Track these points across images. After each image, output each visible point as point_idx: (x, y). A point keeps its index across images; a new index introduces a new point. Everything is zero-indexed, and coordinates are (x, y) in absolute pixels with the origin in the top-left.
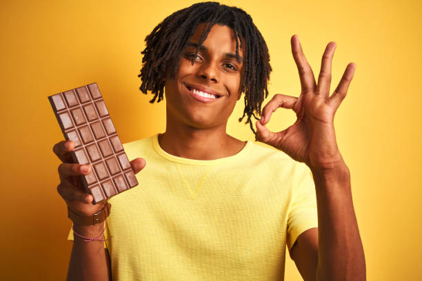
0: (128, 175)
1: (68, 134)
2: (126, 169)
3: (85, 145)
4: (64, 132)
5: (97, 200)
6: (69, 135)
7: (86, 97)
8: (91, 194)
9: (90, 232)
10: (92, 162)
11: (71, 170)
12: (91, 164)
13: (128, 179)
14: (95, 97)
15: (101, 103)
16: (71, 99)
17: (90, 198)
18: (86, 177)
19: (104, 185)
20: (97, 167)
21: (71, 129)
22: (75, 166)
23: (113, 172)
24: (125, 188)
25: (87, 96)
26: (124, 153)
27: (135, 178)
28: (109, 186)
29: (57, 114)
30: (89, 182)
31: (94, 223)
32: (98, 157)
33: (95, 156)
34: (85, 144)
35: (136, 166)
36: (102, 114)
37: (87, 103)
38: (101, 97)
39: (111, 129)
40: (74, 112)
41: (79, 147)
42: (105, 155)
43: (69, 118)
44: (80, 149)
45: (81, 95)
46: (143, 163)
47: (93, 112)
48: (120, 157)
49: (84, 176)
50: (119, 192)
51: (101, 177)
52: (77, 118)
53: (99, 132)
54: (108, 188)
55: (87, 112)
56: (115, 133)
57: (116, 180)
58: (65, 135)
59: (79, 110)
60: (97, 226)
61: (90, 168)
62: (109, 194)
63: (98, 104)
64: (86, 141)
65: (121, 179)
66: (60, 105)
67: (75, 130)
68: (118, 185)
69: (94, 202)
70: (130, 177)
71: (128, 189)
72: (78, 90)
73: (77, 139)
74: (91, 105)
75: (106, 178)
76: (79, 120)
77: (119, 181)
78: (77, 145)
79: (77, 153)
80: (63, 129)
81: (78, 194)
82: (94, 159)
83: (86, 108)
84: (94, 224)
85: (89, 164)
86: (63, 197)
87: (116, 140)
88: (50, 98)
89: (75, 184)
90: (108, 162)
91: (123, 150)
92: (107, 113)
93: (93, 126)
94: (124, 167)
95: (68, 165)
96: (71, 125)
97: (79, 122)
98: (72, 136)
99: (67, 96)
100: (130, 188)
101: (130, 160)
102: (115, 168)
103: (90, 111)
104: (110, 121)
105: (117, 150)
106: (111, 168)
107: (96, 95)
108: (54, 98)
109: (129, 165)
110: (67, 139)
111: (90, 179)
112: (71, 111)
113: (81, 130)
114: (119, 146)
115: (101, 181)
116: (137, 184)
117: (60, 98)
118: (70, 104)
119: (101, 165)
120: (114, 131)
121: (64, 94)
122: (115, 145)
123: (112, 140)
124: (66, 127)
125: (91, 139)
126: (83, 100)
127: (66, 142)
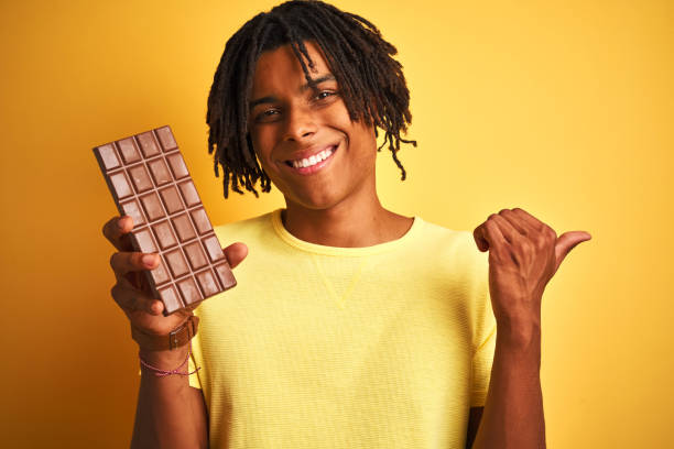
0: (220, 270)
1: (124, 207)
2: (216, 261)
3: (151, 223)
4: (117, 204)
5: (170, 310)
6: (126, 208)
7: (151, 148)
8: (160, 299)
9: (166, 360)
10: (162, 249)
11: (129, 262)
12: (161, 253)
13: (221, 276)
14: (166, 148)
15: (176, 157)
16: (129, 151)
17: (159, 306)
18: (153, 273)
19: (182, 285)
20: (171, 257)
21: (129, 199)
22: (135, 256)
23: (196, 265)
24: (215, 290)
25: (155, 148)
26: (214, 235)
27: (231, 274)
28: (190, 287)
29: (107, 175)
30: (157, 281)
31: (171, 346)
32: (172, 242)
33: (167, 240)
34: (150, 221)
35: (232, 255)
36: (178, 176)
37: (155, 158)
38: (177, 148)
39: (193, 198)
40: (134, 172)
41: (141, 227)
42: (183, 238)
43: (125, 181)
44: (143, 230)
45: (145, 145)
46: (244, 250)
47: (164, 172)
48: (207, 242)
49: (149, 271)
50: (206, 297)
51: (177, 273)
52: (137, 181)
53: (174, 202)
54: (188, 291)
55: (154, 172)
56: (200, 203)
57: (200, 278)
58: (120, 207)
59: (141, 169)
60: (177, 353)
61: (157, 260)
62: (189, 301)
63: (171, 159)
64: (152, 217)
65: (208, 276)
66: (111, 160)
67: (134, 199)
68: (204, 286)
69: (165, 313)
70: (223, 273)
71: (219, 292)
72: (140, 138)
73: (138, 214)
74: (160, 162)
75: (186, 274)
76: (142, 184)
77: (205, 280)
78: (138, 223)
79: (138, 236)
80: (116, 198)
81: (142, 300)
82: (165, 245)
83: (152, 166)
84: (171, 349)
85: (157, 252)
86: (121, 306)
87: (201, 216)
88: (96, 151)
89: (139, 286)
90: (188, 249)
91: (212, 230)
92: (187, 173)
93: (163, 193)
94: (214, 258)
95: (126, 254)
96: (129, 193)
97: (140, 188)
98: (131, 210)
99: (122, 147)
100: (224, 289)
101: (224, 247)
102: (199, 260)
103: (160, 170)
104: (190, 184)
105: (202, 231)
106: (193, 258)
107: (168, 144)
108: (101, 150)
109: (222, 254)
110: (123, 214)
111: (158, 275)
112: (128, 170)
113: (145, 200)
114: (204, 225)
115: (177, 280)
116: (235, 285)
117: (112, 150)
118: (127, 159)
119: (177, 254)
120: (198, 200)
121: (117, 143)
122: (199, 223)
123: (194, 215)
124: (120, 195)
125: (160, 213)
126: (148, 153)
127: (120, 218)
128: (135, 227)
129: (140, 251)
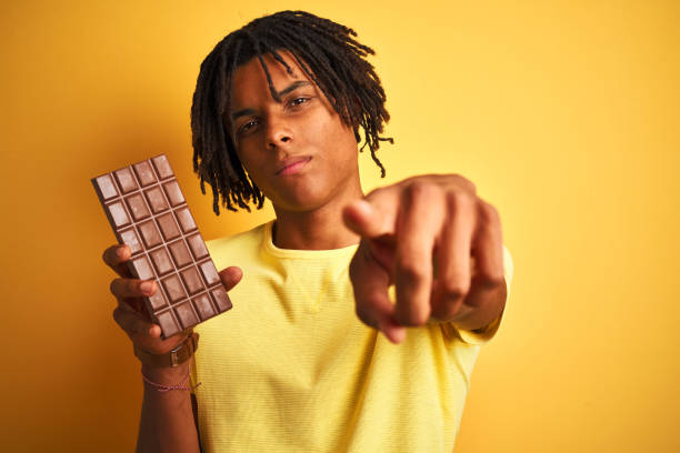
0: (216, 293)
1: (123, 235)
2: (212, 285)
3: (148, 250)
4: (115, 232)
5: (167, 333)
7: (148, 176)
9: (167, 376)
10: (160, 275)
11: (128, 289)
12: (158, 279)
13: (217, 299)
14: (163, 176)
15: (172, 184)
16: (126, 180)
18: (151, 299)
19: (179, 310)
20: (168, 283)
21: (127, 227)
23: (192, 289)
24: (212, 312)
25: (151, 176)
26: (210, 260)
28: (186, 311)
29: (105, 205)
30: (154, 306)
32: (169, 268)
33: (165, 266)
34: (148, 248)
35: (227, 278)
36: (175, 201)
37: (152, 186)
38: (173, 176)
39: (190, 223)
40: (131, 201)
41: (139, 255)
42: (180, 263)
43: (122, 210)
44: (141, 257)
45: (142, 175)
46: (239, 274)
47: (161, 199)
48: (204, 267)
51: (174, 297)
52: (135, 210)
53: (171, 230)
54: (184, 313)
55: (151, 200)
56: (196, 229)
57: (197, 302)
58: (118, 236)
59: (138, 197)
61: (154, 286)
62: (186, 325)
63: (167, 186)
64: (149, 244)
65: (205, 300)
66: (108, 190)
67: (132, 228)
68: (201, 310)
70: (219, 296)
72: (137, 167)
73: (136, 241)
74: (156, 190)
75: (181, 299)
76: (139, 213)
77: (201, 303)
78: (136, 250)
79: (135, 263)
80: (115, 227)
82: (162, 270)
83: (149, 194)
86: (123, 328)
87: (197, 241)
88: (94, 181)
90: (185, 275)
91: (208, 255)
92: (183, 200)
93: (160, 220)
94: (210, 281)
96: (127, 221)
97: (138, 216)
98: (130, 239)
99: (120, 177)
101: (219, 270)
102: (195, 284)
103: (156, 198)
104: (186, 211)
105: (198, 256)
106: (190, 283)
107: (165, 172)
108: (100, 181)
109: (218, 278)
110: (121, 243)
111: (156, 300)
112: (126, 199)
113: (143, 229)
114: (201, 250)
115: (174, 304)
117: (109, 180)
118: (125, 190)
119: (174, 279)
120: (194, 226)
121: (114, 174)
122: (195, 248)
123: (191, 240)
124: (118, 223)
125: (157, 240)
126: (144, 182)
127: (118, 247)
128: (133, 255)
129: (137, 277)
